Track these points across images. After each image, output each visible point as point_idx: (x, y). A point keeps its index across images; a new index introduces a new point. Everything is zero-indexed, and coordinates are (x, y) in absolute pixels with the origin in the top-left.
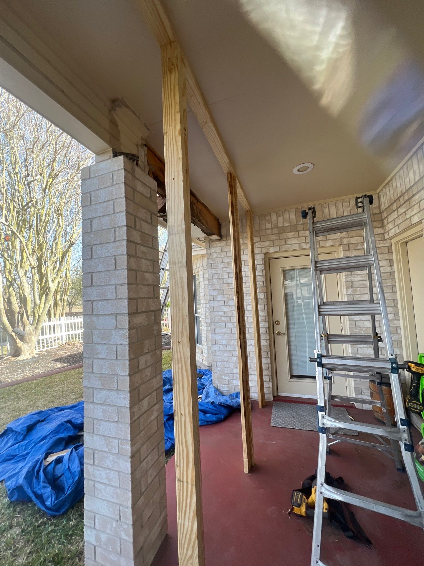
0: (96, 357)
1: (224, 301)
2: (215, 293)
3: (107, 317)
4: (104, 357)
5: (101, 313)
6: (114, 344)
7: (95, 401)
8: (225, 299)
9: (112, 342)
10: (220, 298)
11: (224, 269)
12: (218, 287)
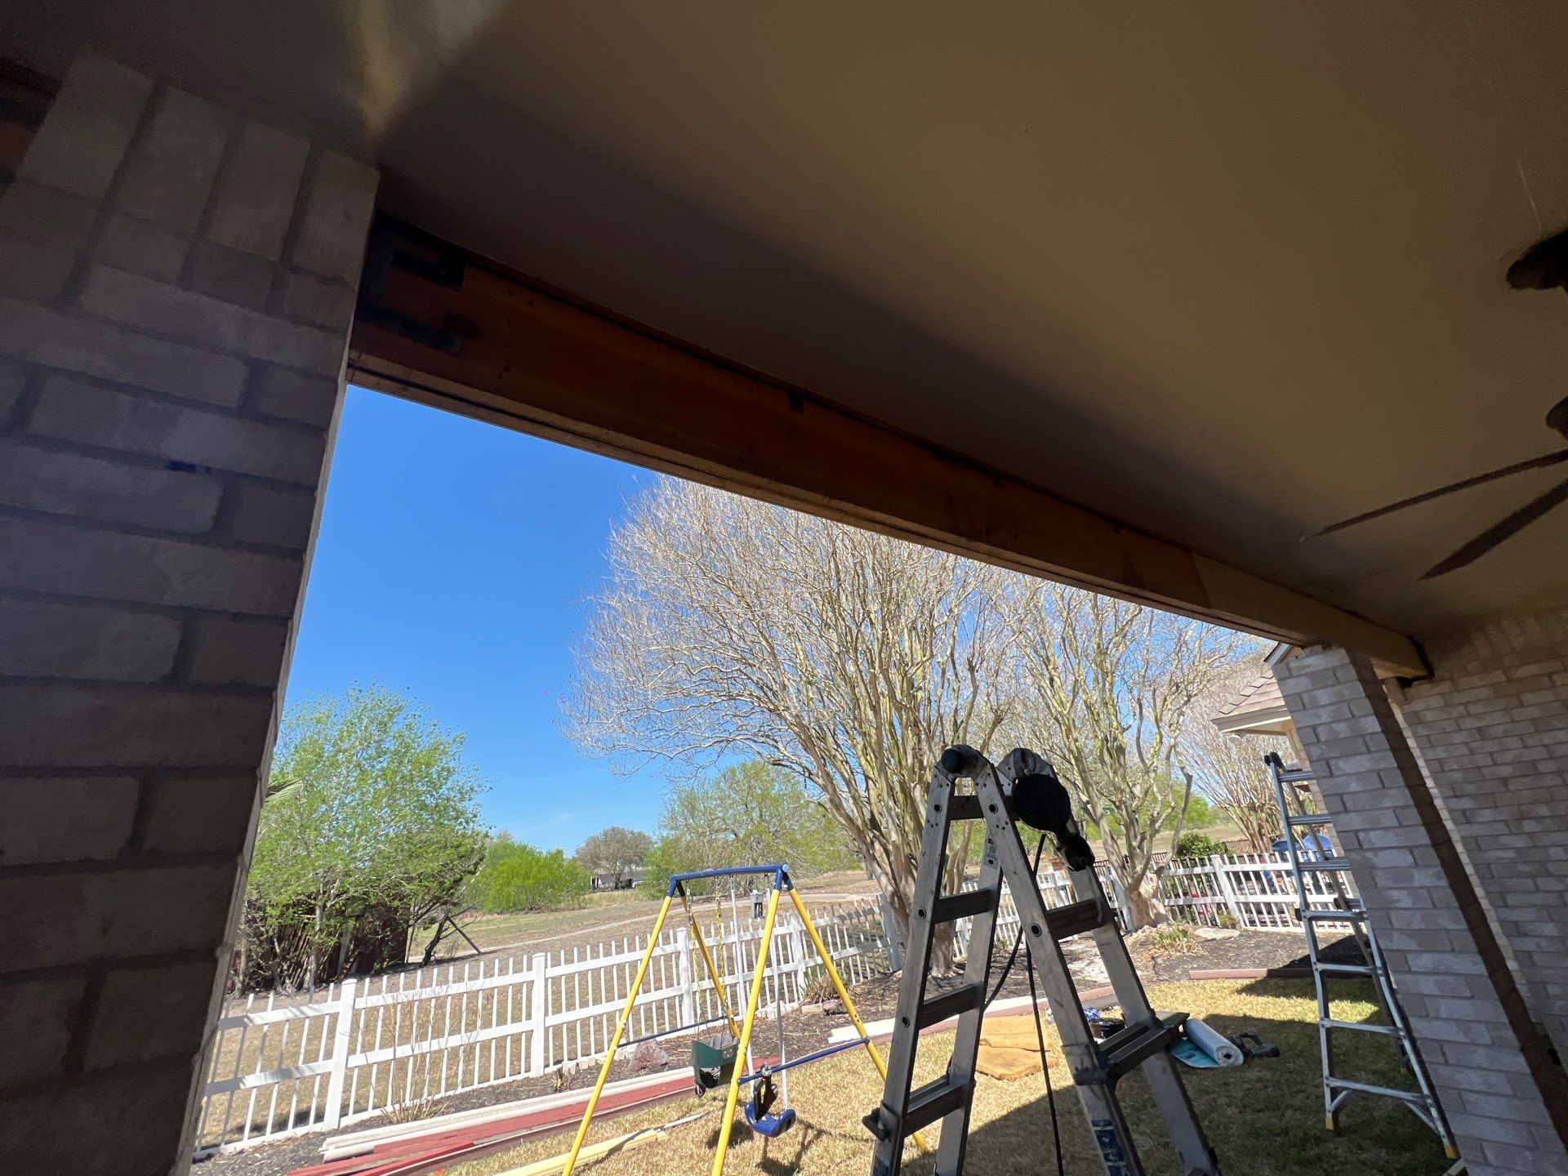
0: (1393, 906)
1: (1506, 822)
2: (1466, 804)
3: (1395, 851)
4: (1409, 905)
5: (1378, 846)
6: (1421, 887)
7: (1413, 969)
8: (1505, 817)
9: (1417, 884)
10: (1487, 815)
11: (1473, 745)
12: (1470, 789)
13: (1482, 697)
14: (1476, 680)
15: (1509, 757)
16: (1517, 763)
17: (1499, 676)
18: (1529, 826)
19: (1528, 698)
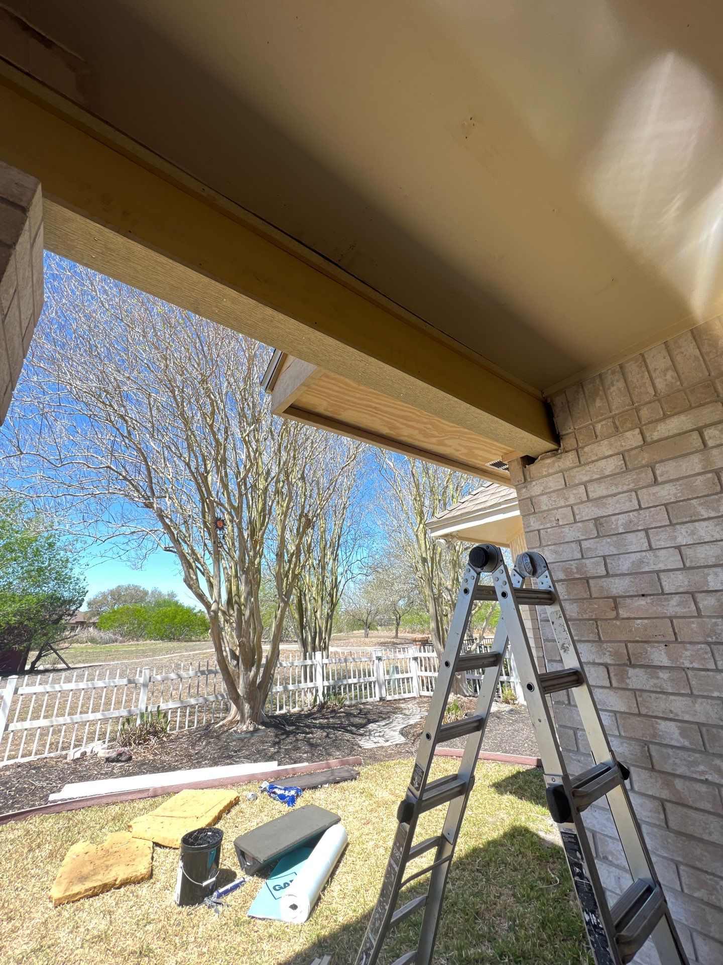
13: (607, 473)
14: (604, 448)
15: (625, 564)
16: (634, 574)
17: (632, 438)
18: (637, 678)
19: (666, 470)
